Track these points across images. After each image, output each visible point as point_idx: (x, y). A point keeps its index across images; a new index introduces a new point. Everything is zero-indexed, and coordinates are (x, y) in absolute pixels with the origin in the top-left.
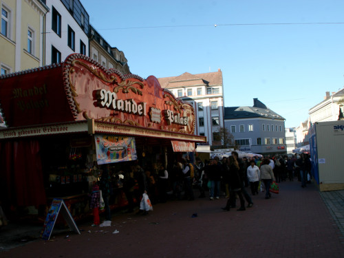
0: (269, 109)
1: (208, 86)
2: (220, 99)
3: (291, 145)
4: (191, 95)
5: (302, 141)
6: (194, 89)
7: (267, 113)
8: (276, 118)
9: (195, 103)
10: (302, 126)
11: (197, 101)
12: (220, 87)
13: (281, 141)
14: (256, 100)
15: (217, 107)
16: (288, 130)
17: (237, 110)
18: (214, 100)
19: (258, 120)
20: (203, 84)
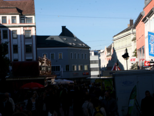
0: (76, 38)
1: (22, 15)
2: (33, 28)
3: (95, 69)
4: (6, 23)
5: (106, 66)
6: (9, 17)
7: (75, 42)
8: (82, 47)
9: (10, 30)
10: (106, 51)
11: (11, 29)
12: (33, 17)
13: (86, 68)
14: (64, 28)
15: (30, 36)
16: (93, 53)
17: (48, 39)
18: (28, 28)
19: (67, 50)
20: (17, 13)
